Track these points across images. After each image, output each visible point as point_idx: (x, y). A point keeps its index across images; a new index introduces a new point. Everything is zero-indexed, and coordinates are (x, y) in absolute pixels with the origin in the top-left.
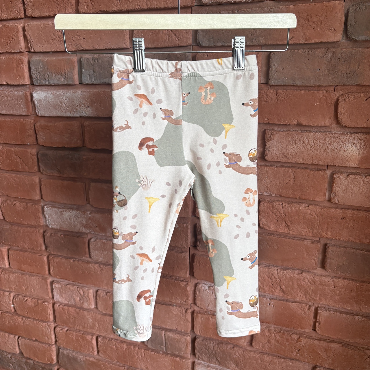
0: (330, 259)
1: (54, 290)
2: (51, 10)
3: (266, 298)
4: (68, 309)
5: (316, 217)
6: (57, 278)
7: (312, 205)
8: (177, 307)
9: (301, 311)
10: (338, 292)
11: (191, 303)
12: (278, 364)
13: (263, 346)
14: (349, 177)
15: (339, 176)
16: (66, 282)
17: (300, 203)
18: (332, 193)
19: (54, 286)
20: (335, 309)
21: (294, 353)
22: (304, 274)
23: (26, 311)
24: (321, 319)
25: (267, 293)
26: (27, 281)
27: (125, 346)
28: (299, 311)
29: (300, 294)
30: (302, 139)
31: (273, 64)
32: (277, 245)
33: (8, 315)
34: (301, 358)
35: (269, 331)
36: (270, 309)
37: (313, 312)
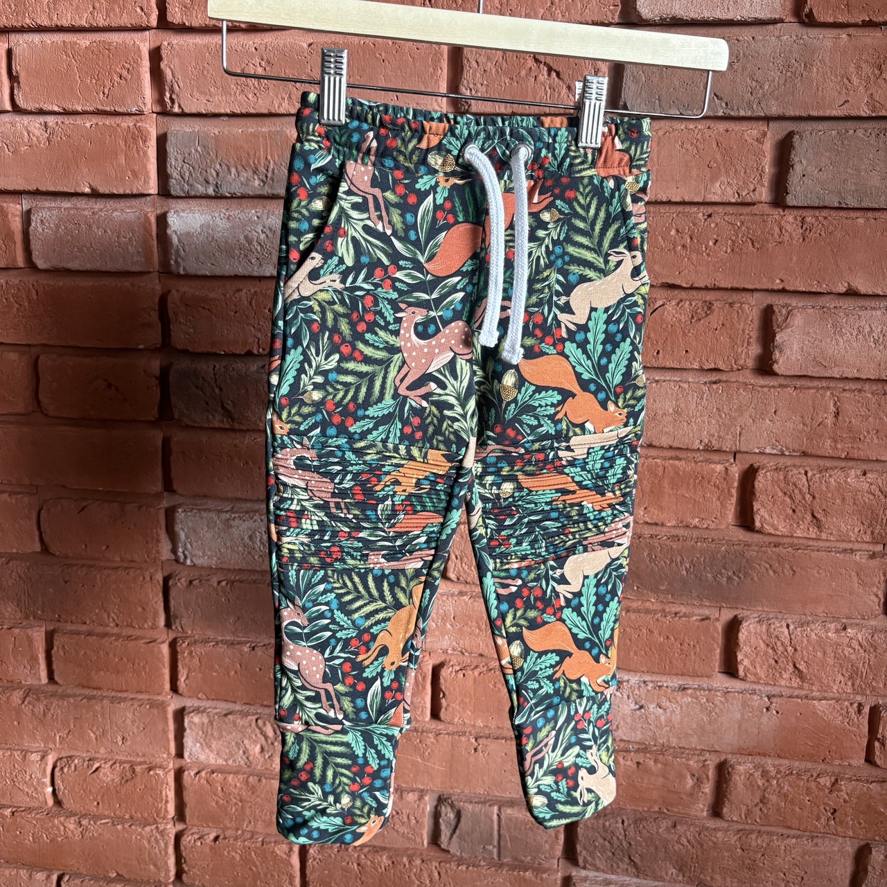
1: (188, 731)
3: (758, 695)
4: (225, 779)
5: (883, 498)
6: (198, 699)
7: (871, 471)
9: (840, 718)
12: (782, 852)
13: (749, 813)
16: (223, 706)
17: (846, 467)
19: (186, 721)
21: (823, 820)
22: (849, 631)
23: (95, 800)
25: (760, 684)
26: (103, 715)
27: (385, 860)
28: (836, 718)
29: (840, 677)
30: (857, 325)
31: (796, 159)
32: (791, 568)
33: (33, 818)
34: (839, 828)
35: (765, 774)
36: (769, 722)
37: (867, 717)
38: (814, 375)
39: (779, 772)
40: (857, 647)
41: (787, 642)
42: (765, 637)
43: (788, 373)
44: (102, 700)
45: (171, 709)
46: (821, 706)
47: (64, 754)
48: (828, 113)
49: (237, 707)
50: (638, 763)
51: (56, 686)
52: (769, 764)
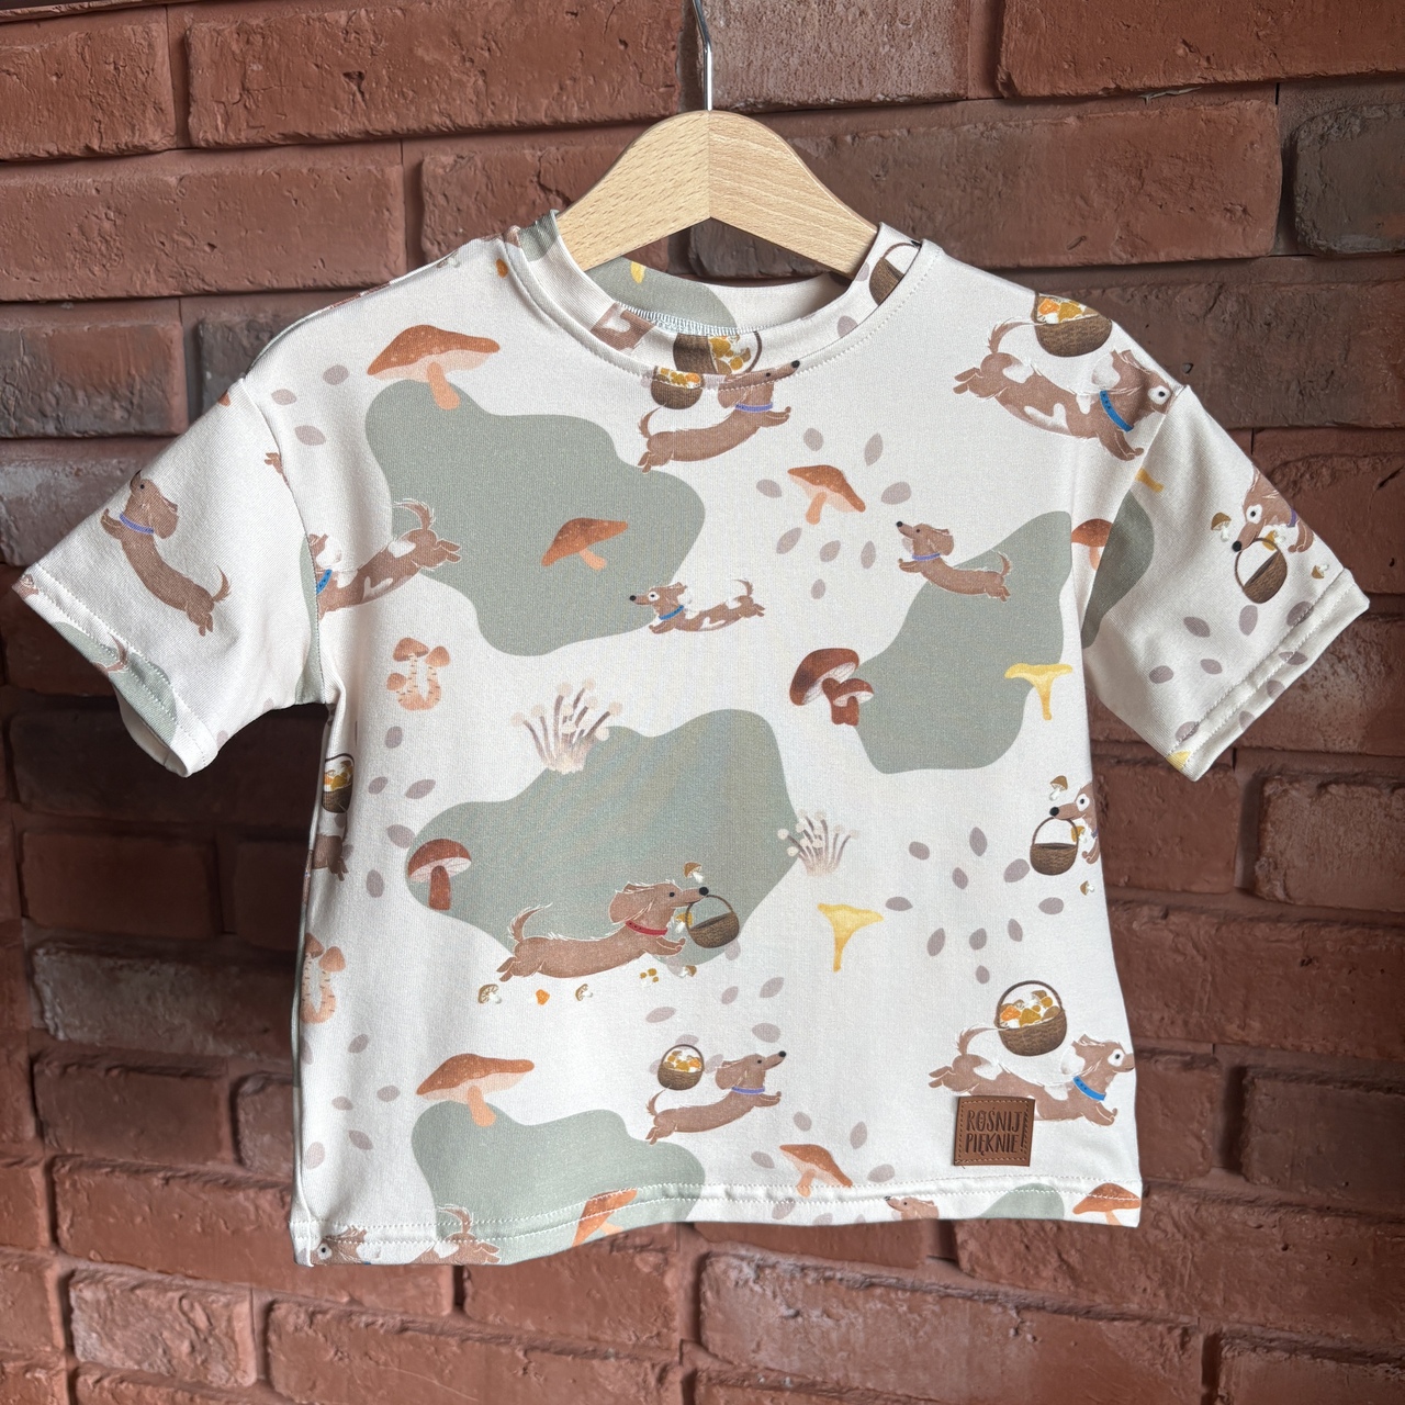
0: (1264, 1131)
1: (77, 1314)
2: (69, 132)
3: (1000, 1304)
4: (139, 1393)
5: (1199, 959)
6: (91, 1260)
7: (1180, 909)
8: (623, 1363)
9: (1149, 1355)
10: (1300, 1267)
11: (682, 1341)
14: (1327, 792)
15: (1285, 791)
16: (132, 1275)
17: (1130, 902)
18: (1258, 859)
19: (73, 1295)
20: (1290, 1341)
22: (1155, 1197)
24: (1237, 1384)
25: (1002, 1284)
28: (1141, 1354)
29: (1143, 1282)
36: (1019, 1354)
37: (1200, 1355)
40: (1170, 1228)
45: (56, 1269)
46: (1112, 1331)
48: (1051, 260)
49: (150, 1276)
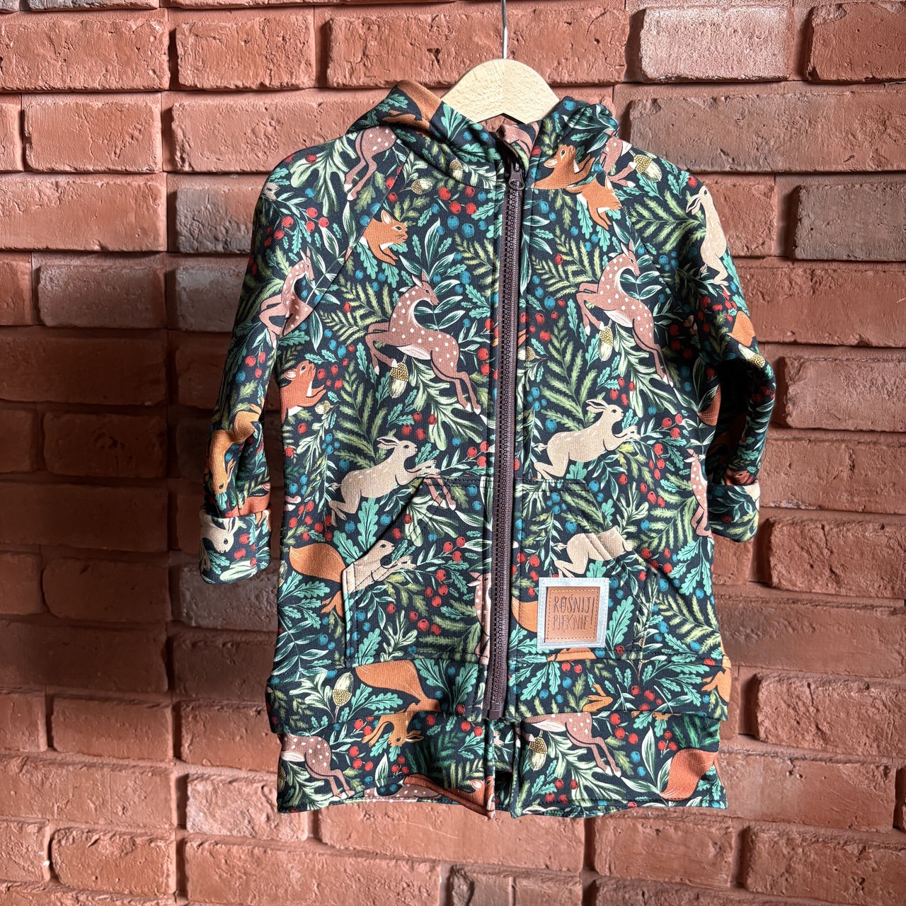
1: (191, 801)
2: (251, 74)
3: (780, 758)
4: (229, 851)
5: (902, 552)
6: (203, 765)
7: (889, 524)
9: (867, 782)
13: (774, 884)
16: (228, 774)
17: (864, 521)
19: (190, 788)
21: (851, 891)
22: (872, 690)
23: (93, 874)
26: (103, 783)
28: (862, 782)
29: (864, 739)
30: (870, 377)
31: (804, 213)
32: (811, 625)
33: (30, 893)
34: (868, 899)
35: (790, 841)
36: (792, 786)
37: (894, 780)
38: (828, 427)
39: (804, 840)
40: (881, 707)
41: (808, 702)
42: (786, 697)
43: (802, 426)
44: (102, 768)
45: (173, 777)
46: (845, 769)
47: (61, 826)
48: (833, 168)
49: (243, 774)
50: (658, 831)
51: (55, 753)
52: (794, 830)
